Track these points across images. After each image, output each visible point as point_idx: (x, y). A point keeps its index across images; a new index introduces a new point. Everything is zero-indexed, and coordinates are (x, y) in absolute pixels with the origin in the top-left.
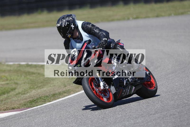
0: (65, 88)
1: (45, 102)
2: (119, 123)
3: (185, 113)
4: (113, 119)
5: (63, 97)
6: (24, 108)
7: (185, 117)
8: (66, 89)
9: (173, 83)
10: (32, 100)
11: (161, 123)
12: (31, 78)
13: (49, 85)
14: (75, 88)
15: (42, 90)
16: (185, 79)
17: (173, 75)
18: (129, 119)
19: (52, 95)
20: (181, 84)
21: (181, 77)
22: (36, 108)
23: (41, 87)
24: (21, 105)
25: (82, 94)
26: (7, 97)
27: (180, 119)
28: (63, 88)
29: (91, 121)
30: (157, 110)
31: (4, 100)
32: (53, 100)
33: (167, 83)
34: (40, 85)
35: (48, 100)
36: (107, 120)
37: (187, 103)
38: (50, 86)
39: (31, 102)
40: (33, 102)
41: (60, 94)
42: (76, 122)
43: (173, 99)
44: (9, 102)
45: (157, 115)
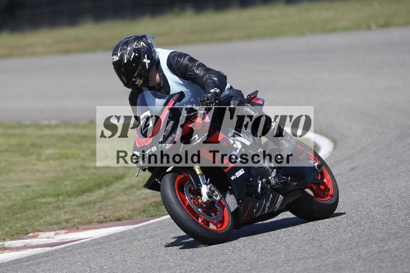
2: (347, 251)
4: (333, 242)
6: (142, 217)
18: (367, 243)
24: (136, 211)
26: (106, 195)
29: (285, 247)
31: (100, 200)
36: (321, 245)
42: (255, 248)
44: (111, 206)
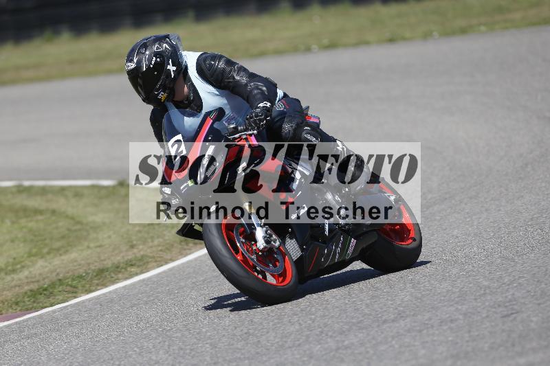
0: (130, 253)
1: (76, 293)
2: (293, 349)
3: (484, 315)
4: (275, 337)
5: (126, 279)
6: (14, 311)
7: (484, 326)
8: (134, 254)
9: (446, 229)
10: (38, 289)
11: (414, 346)
12: (32, 225)
13: (86, 244)
14: (161, 250)
15: (65, 257)
16: (480, 218)
17: (443, 206)
18: (321, 337)
19: (95, 274)
20: (468, 232)
21: (468, 213)
22: (48, 312)
23: (60, 252)
24: (6, 303)
25: (183, 267)
27: (469, 332)
28: (127, 251)
29: (211, 345)
30: (402, 309)
32: (99, 288)
33: (426, 229)
34: (57, 244)
35: (83, 286)
36: (259, 341)
37: (489, 287)
38: (88, 247)
39: (35, 295)
40: (42, 294)
41: (119, 270)
42: (169, 348)
43: (447, 275)
45: (402, 323)
